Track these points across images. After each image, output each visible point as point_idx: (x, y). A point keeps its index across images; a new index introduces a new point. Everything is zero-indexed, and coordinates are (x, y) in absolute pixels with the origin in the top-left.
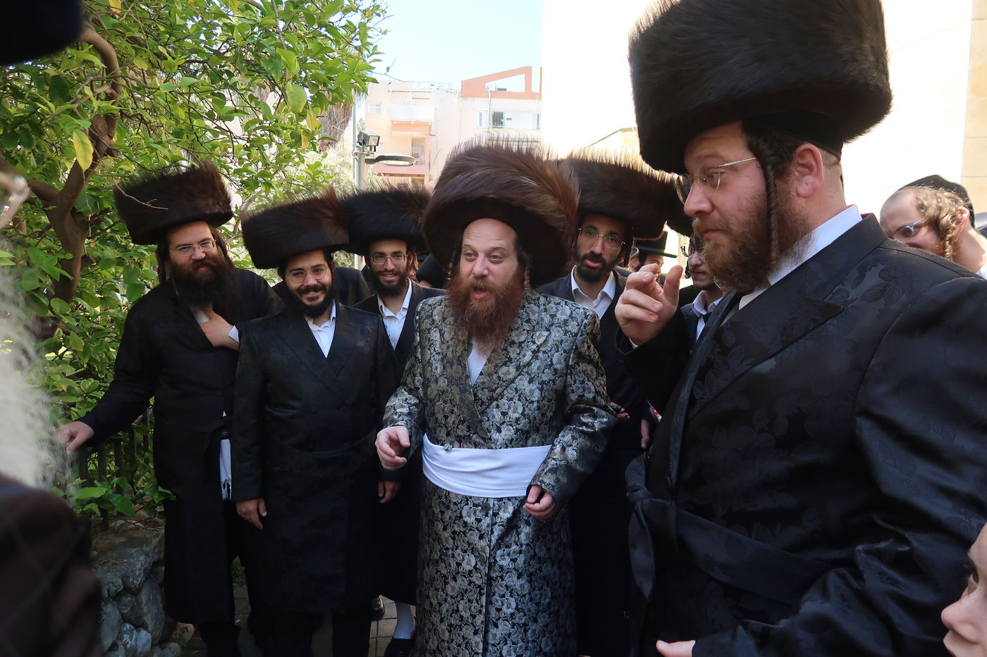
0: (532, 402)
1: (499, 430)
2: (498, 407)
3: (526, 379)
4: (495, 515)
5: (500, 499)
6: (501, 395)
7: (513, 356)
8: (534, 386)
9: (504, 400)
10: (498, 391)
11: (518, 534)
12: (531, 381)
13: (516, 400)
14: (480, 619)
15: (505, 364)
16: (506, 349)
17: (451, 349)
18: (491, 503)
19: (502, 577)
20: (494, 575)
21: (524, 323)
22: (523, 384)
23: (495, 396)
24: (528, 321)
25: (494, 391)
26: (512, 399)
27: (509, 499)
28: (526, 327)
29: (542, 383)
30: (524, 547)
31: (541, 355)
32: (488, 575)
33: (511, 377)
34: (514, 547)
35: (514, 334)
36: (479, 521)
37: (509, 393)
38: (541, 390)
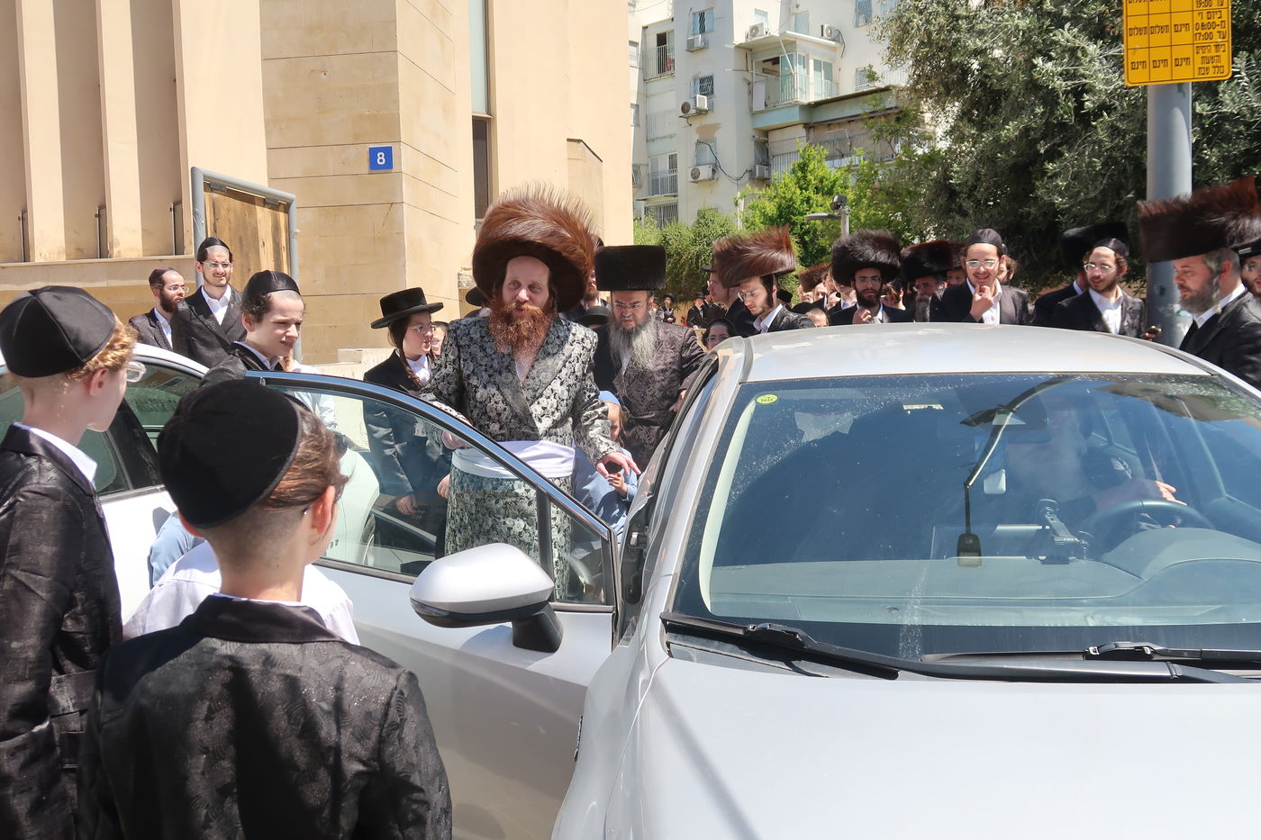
0: (563, 400)
1: (540, 420)
2: (538, 403)
3: (558, 382)
6: (541, 395)
8: (564, 387)
9: (543, 398)
10: (540, 391)
12: (562, 384)
13: (552, 397)
17: (496, 361)
22: (556, 385)
23: (537, 395)
24: (558, 337)
25: (536, 391)
26: (549, 397)
29: (569, 386)
31: (567, 364)
33: (547, 380)
37: (547, 392)
38: (569, 391)
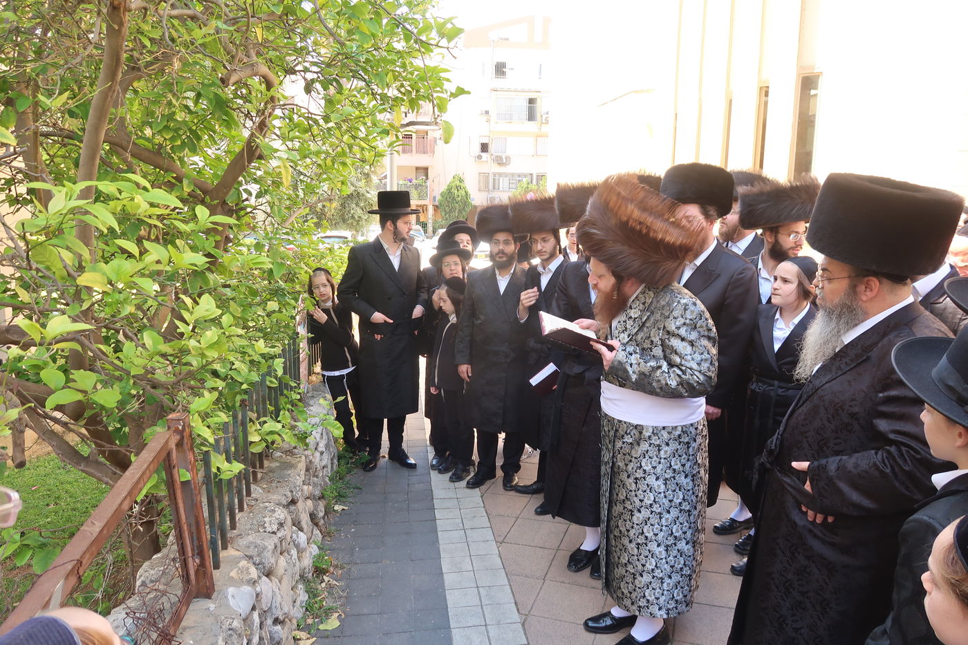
4: (617, 430)
5: (620, 421)
7: (628, 327)
11: (632, 448)
14: (607, 494)
15: (623, 332)
16: (625, 322)
18: (616, 422)
19: (619, 473)
20: (616, 470)
21: (641, 304)
27: (625, 423)
28: (641, 307)
30: (633, 459)
32: (612, 468)
34: (627, 456)
35: (633, 311)
36: (609, 431)
